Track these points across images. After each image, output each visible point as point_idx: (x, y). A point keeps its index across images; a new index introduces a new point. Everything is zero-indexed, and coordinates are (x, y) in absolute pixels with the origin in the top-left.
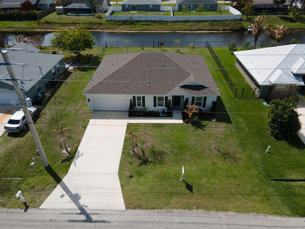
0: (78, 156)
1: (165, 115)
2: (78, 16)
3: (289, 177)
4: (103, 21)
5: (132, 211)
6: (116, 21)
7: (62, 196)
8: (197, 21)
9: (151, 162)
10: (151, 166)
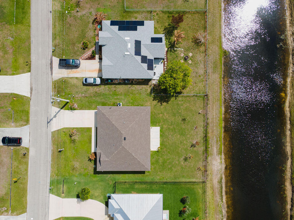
0: (72, 111)
3: (64, 187)
5: (51, 133)
7: (56, 112)
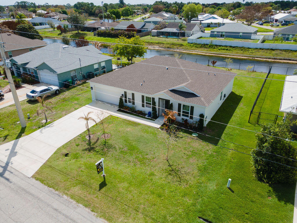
0: (48, 127)
1: (150, 118)
2: (167, 38)
4: (185, 43)
5: (33, 181)
6: (195, 44)
8: (288, 50)
9: (95, 151)
10: (92, 154)
